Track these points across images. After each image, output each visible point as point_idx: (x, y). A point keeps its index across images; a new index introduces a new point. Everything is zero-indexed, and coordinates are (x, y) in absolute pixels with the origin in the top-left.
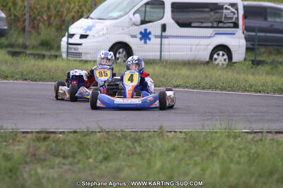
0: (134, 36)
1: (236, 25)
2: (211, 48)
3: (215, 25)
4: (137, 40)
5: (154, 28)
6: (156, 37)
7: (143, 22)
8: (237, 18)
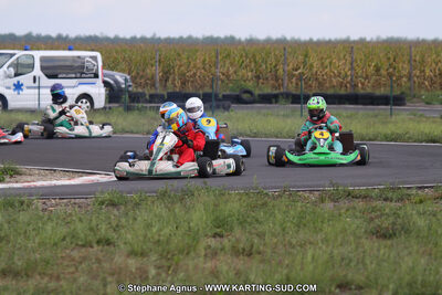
0: (8, 88)
1: (96, 76)
2: (76, 97)
3: (78, 75)
4: (11, 91)
5: (26, 79)
6: (28, 88)
7: (16, 75)
8: (97, 70)
